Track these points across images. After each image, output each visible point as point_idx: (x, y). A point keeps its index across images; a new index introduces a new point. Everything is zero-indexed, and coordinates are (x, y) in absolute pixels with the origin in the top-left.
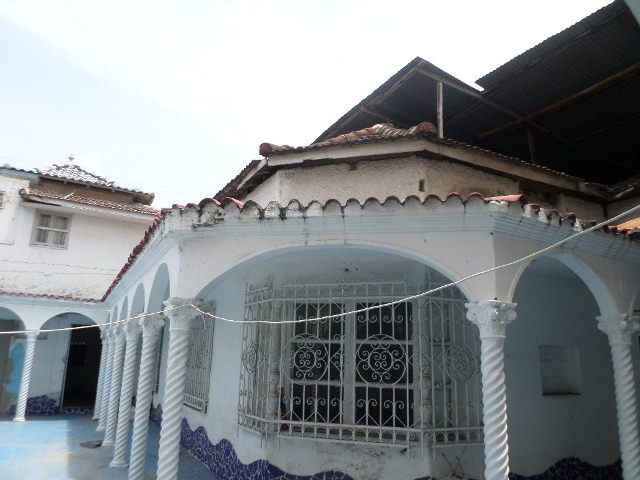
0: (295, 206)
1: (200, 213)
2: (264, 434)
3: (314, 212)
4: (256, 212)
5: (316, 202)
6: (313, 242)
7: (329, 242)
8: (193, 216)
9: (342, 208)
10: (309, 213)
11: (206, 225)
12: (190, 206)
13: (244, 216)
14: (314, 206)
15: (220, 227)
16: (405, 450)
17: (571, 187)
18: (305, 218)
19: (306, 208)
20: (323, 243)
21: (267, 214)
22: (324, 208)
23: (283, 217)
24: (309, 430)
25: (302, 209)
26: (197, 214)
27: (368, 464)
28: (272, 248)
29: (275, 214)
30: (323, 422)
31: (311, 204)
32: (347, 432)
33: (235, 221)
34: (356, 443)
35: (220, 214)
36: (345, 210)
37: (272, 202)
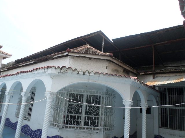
0: (87, 72)
1: (61, 69)
2: (60, 129)
3: (92, 74)
4: (77, 72)
5: (93, 72)
6: (90, 82)
7: (94, 82)
8: (59, 70)
9: (99, 74)
10: (91, 74)
11: (62, 73)
12: (59, 67)
13: (74, 73)
14: (92, 73)
15: (66, 74)
16: (98, 132)
17: (133, 71)
18: (89, 75)
19: (90, 73)
20: (92, 82)
21: (80, 73)
22: (95, 74)
23: (84, 74)
24: (74, 127)
25: (89, 73)
26: (60, 70)
27: (88, 136)
28: (79, 82)
29: (82, 73)
30: (78, 125)
31: (91, 72)
32: (80, 128)
33: (71, 73)
34: (86, 131)
35: (67, 71)
36: (100, 75)
37: (81, 70)
